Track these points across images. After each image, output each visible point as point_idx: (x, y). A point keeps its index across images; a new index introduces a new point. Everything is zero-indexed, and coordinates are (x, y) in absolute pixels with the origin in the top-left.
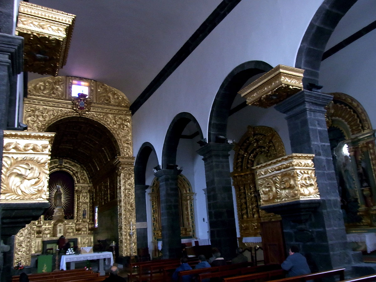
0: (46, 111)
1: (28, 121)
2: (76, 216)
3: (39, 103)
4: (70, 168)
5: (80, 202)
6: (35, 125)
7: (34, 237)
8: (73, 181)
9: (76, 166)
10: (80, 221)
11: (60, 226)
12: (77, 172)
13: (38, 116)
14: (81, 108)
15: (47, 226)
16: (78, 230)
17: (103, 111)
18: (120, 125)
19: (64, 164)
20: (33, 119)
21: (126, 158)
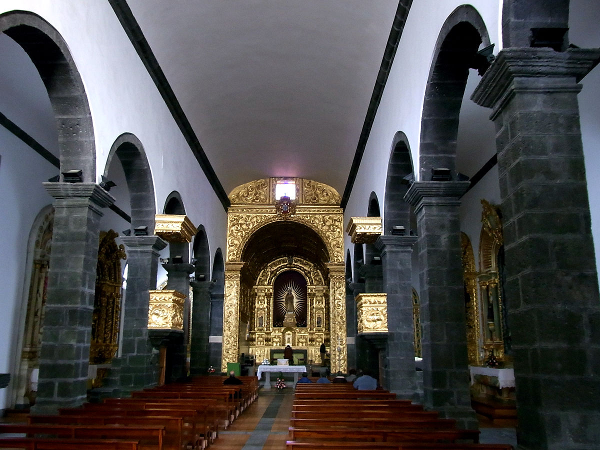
0: (250, 218)
1: (232, 230)
2: (309, 323)
3: (243, 211)
4: (301, 267)
5: (313, 307)
6: (239, 234)
7: (263, 344)
8: (306, 283)
9: (308, 264)
10: (314, 329)
11: (289, 334)
12: (309, 272)
13: (241, 224)
14: (285, 212)
15: (277, 333)
16: (312, 340)
17: (310, 213)
18: (329, 226)
19: (294, 263)
20: (237, 228)
21: (335, 265)
